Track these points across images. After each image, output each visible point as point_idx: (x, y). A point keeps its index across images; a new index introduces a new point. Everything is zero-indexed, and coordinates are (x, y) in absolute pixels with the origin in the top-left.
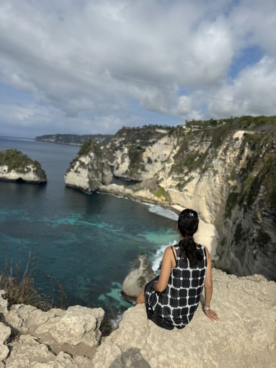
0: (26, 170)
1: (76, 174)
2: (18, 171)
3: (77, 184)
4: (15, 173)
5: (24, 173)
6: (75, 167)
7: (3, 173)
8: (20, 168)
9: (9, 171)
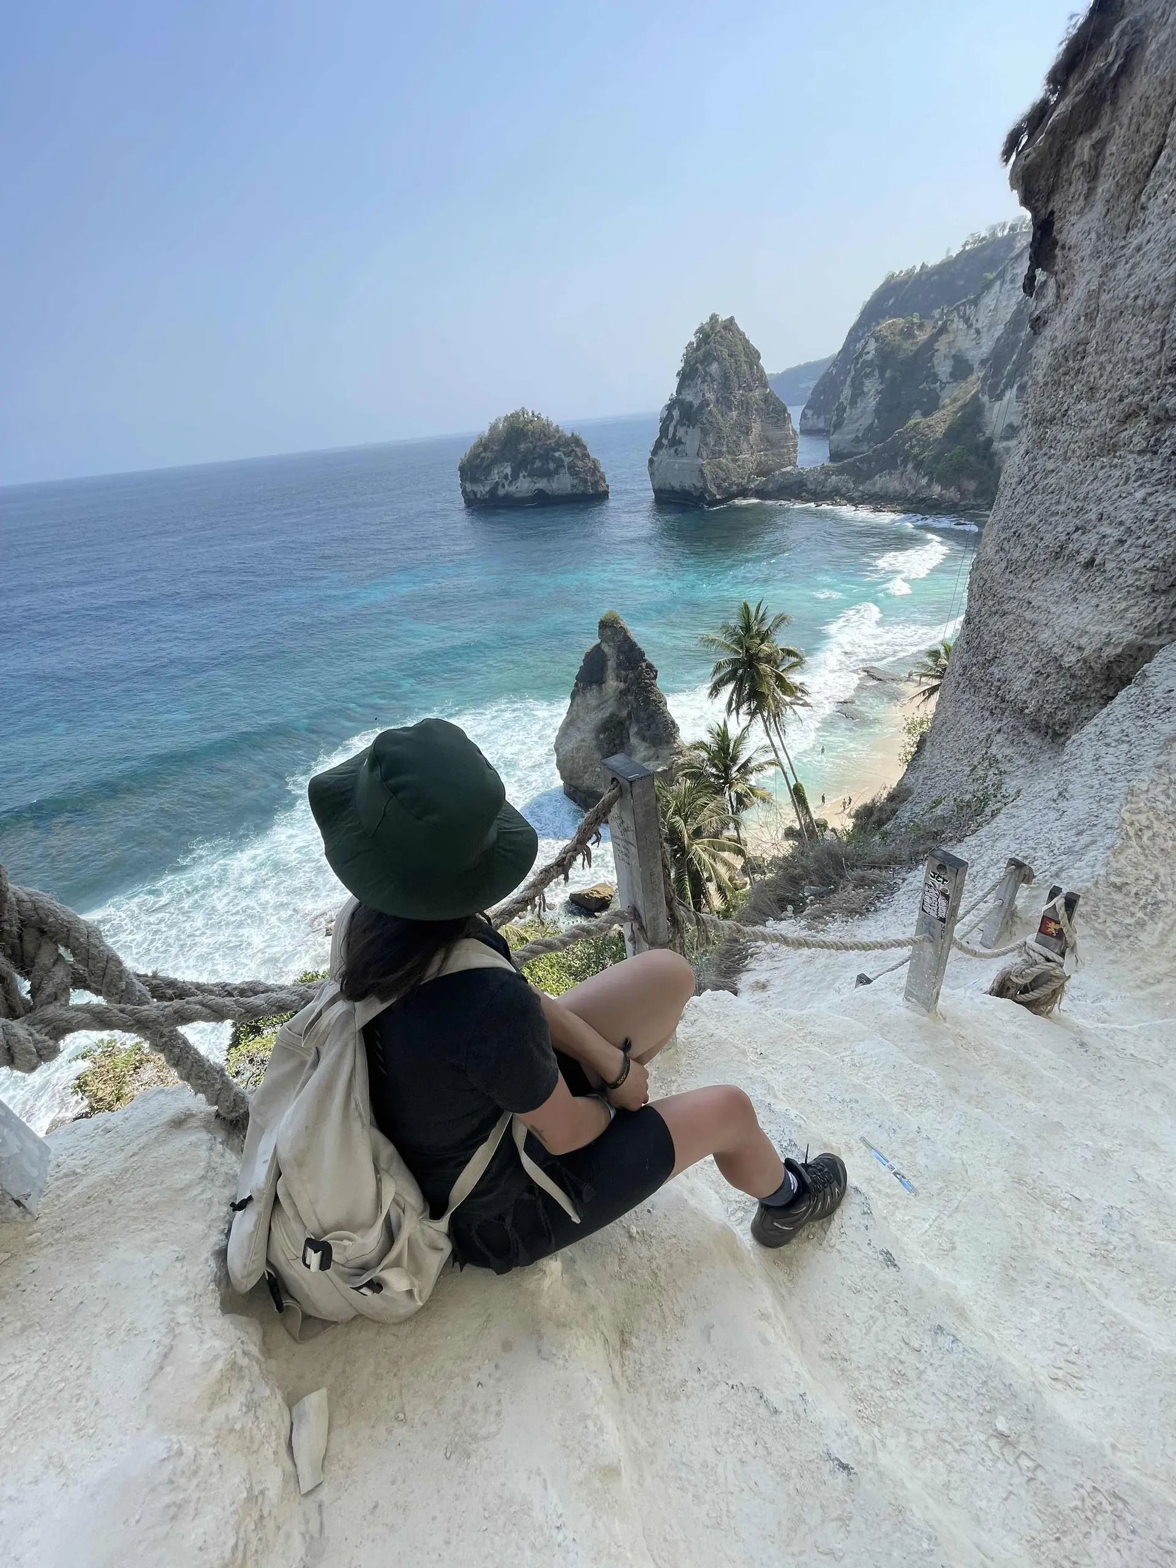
0: (552, 466)
1: (672, 451)
2: (534, 474)
3: (676, 484)
4: (528, 479)
5: (548, 475)
6: (671, 430)
7: (503, 486)
8: (538, 464)
9: (515, 476)
